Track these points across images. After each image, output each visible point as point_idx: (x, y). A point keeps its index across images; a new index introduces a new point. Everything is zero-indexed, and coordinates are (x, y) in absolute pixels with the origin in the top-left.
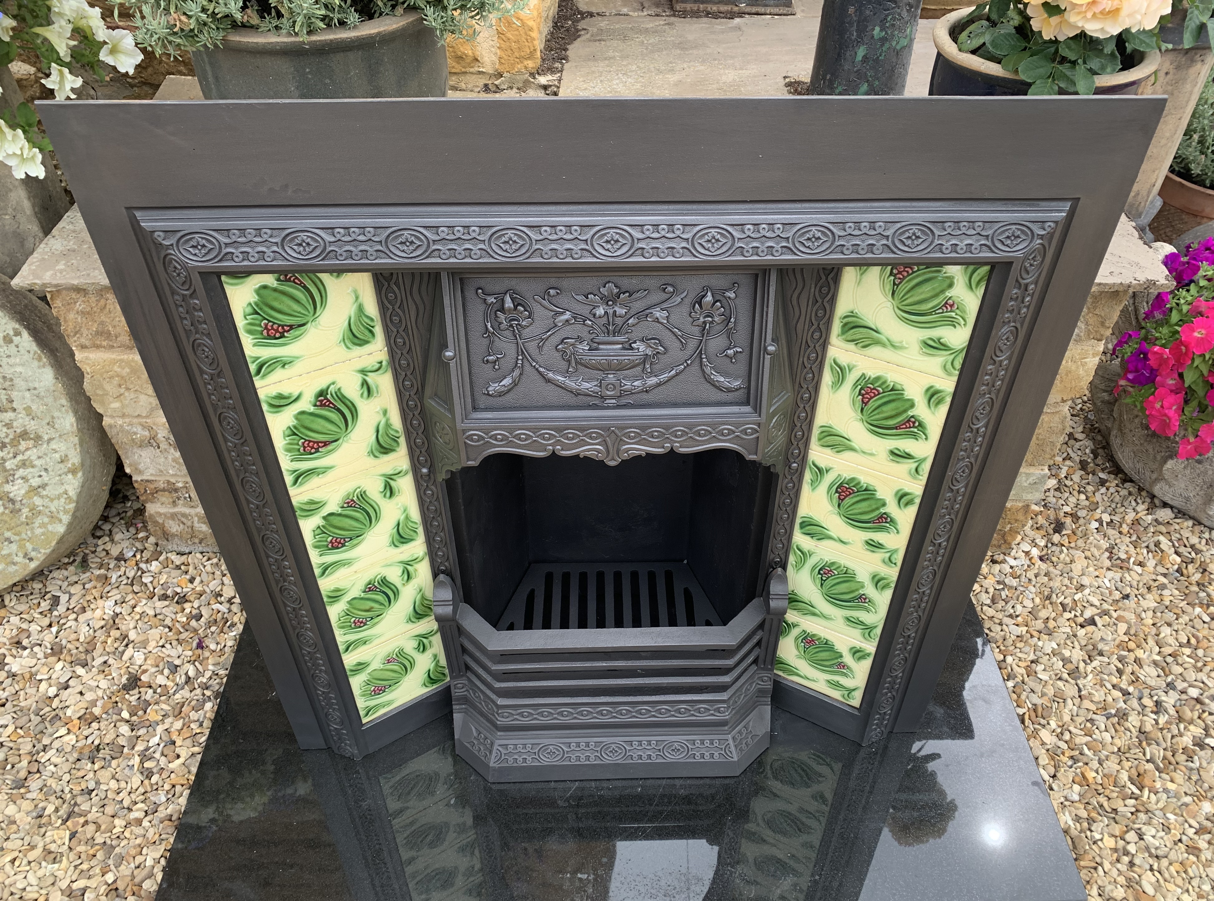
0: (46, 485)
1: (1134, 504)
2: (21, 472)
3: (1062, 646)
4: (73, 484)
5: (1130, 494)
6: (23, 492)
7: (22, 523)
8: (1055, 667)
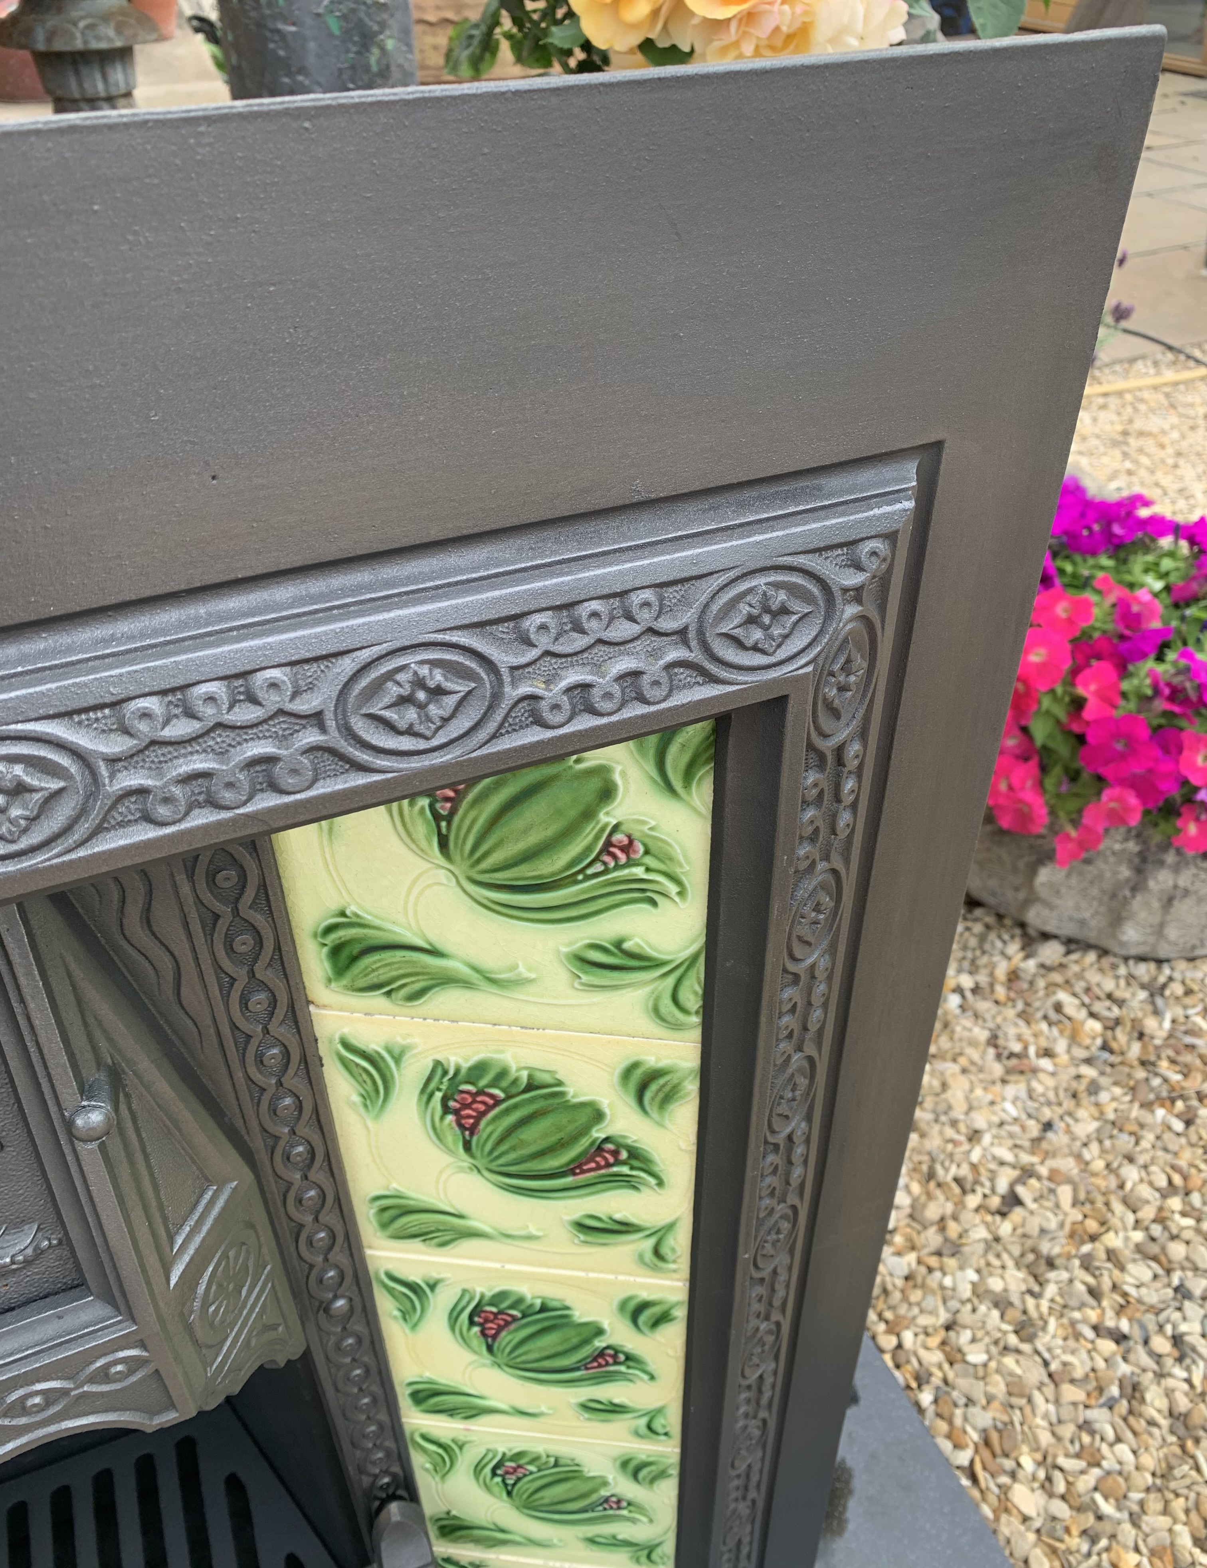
1: (999, 944)
3: (985, 1272)
5: (988, 927)
8: (990, 1326)
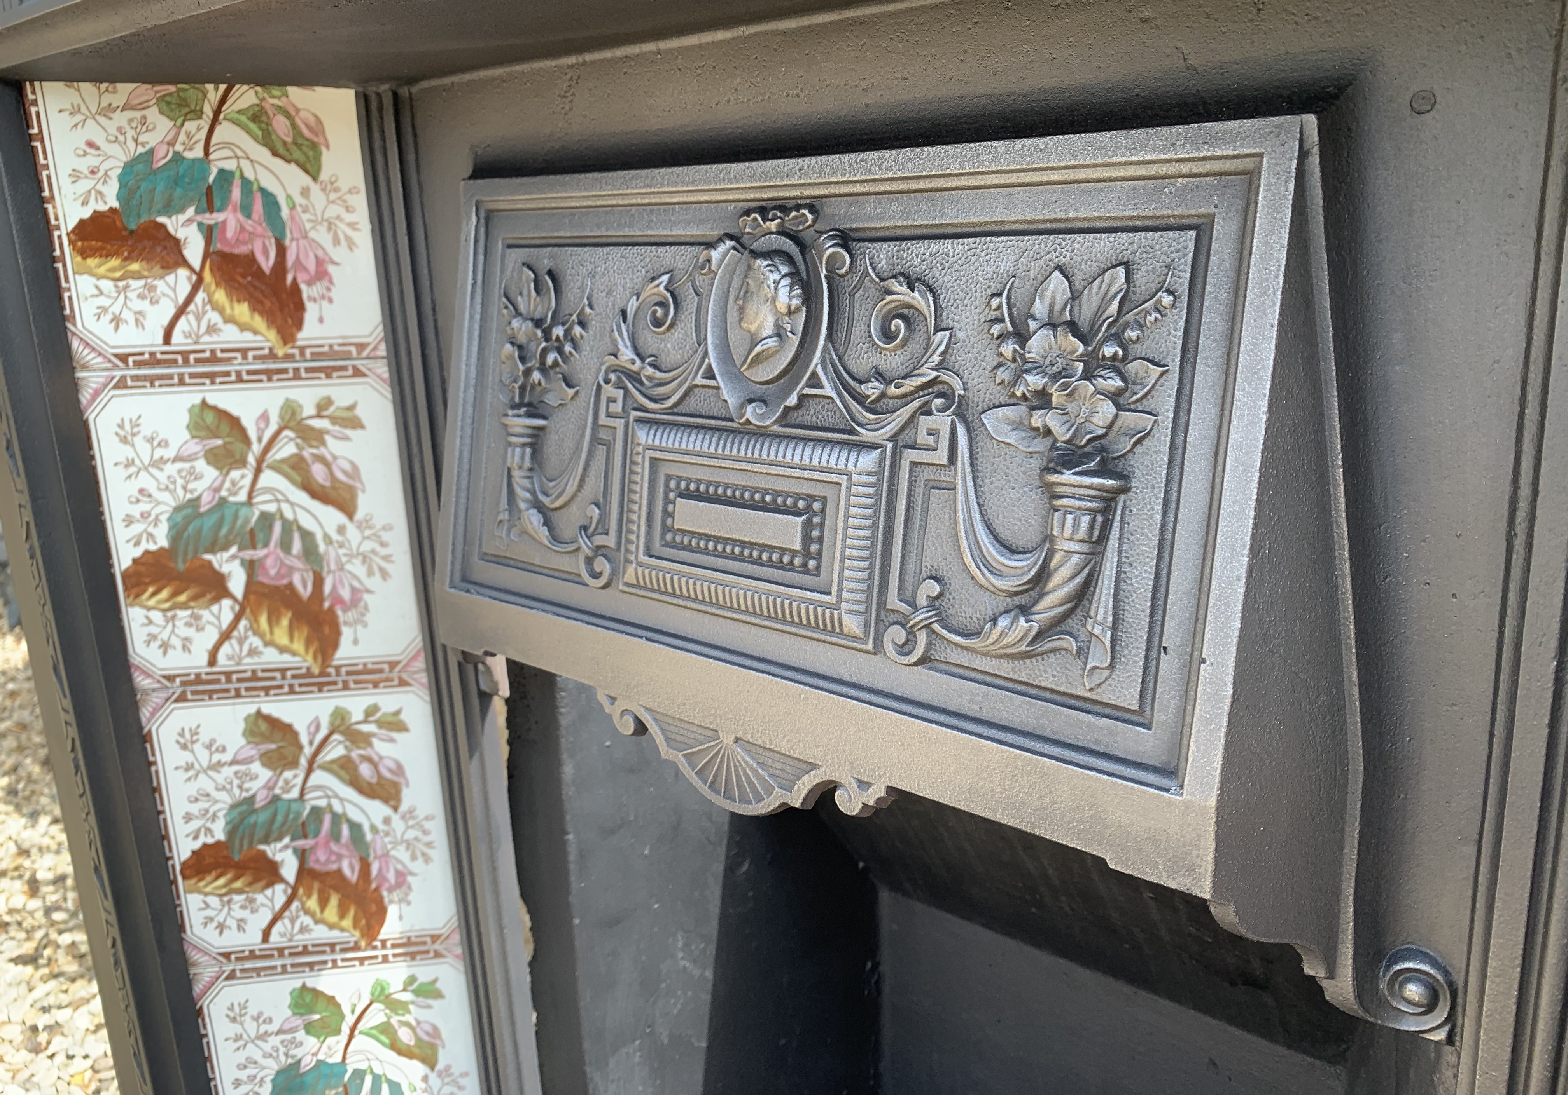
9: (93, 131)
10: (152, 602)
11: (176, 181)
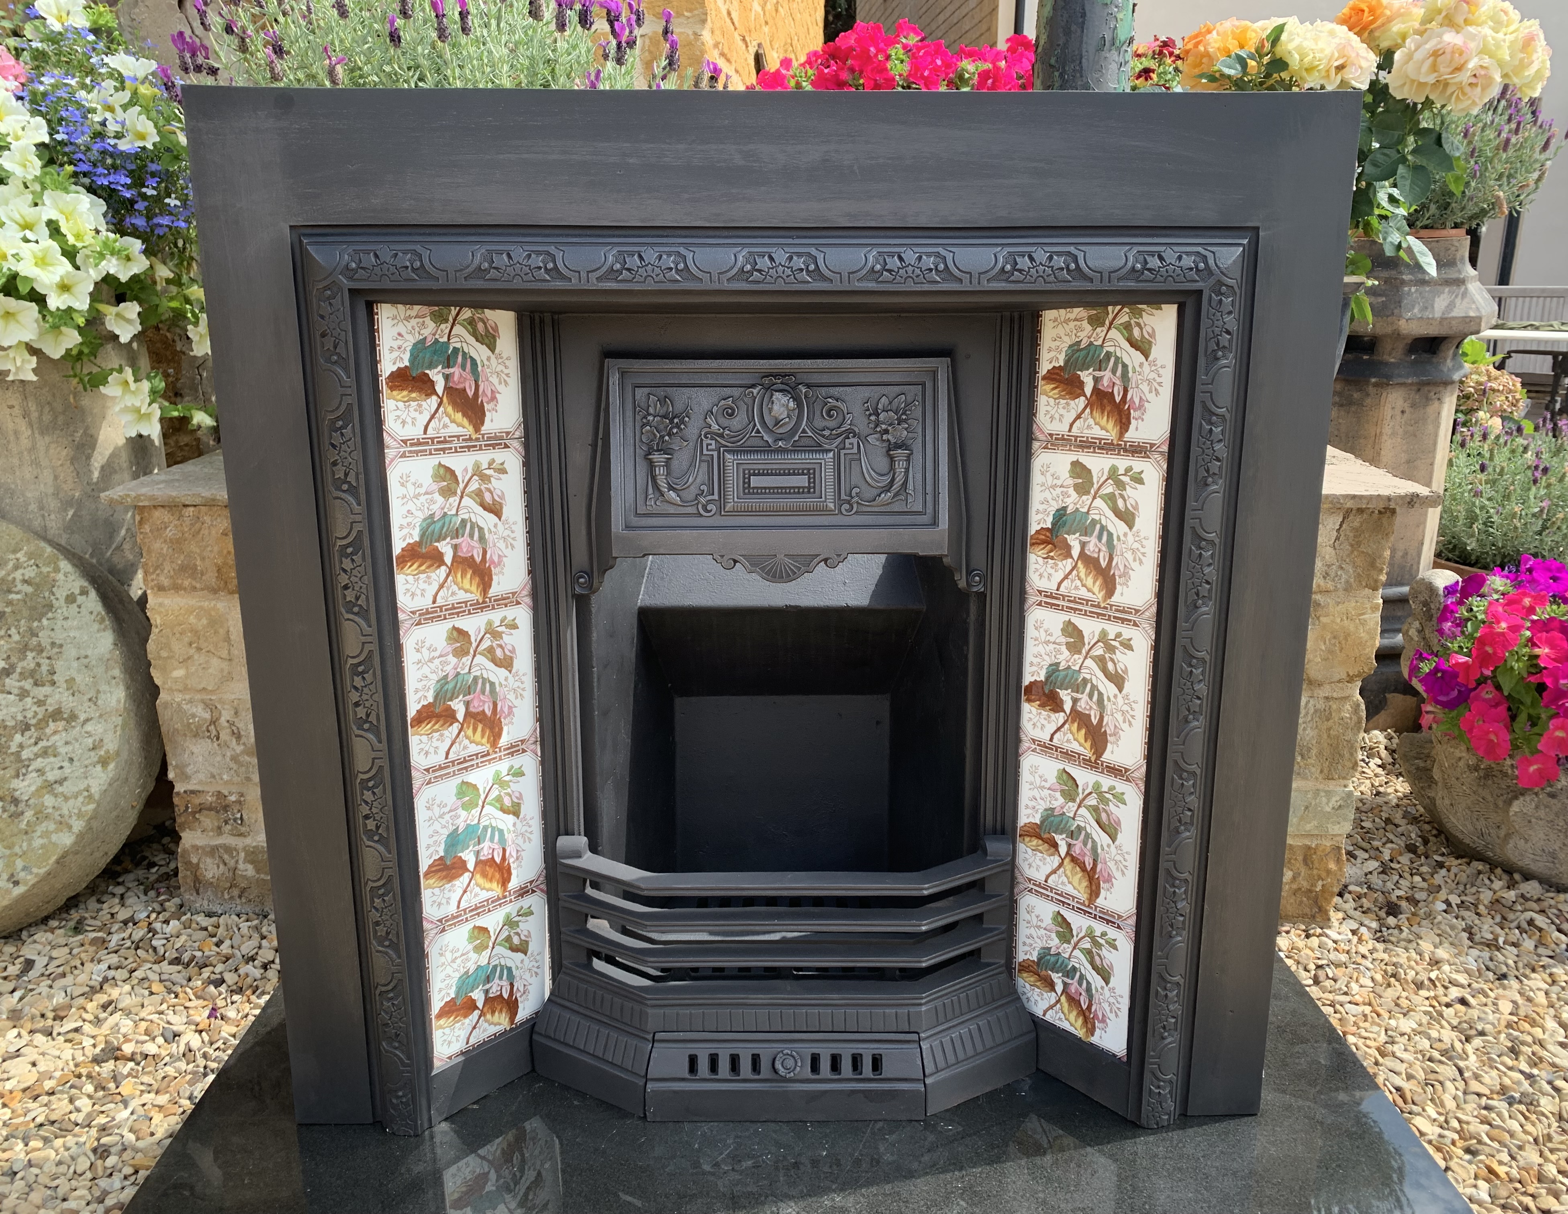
0: (65, 779)
1: (1487, 882)
2: (39, 763)
4: (100, 778)
5: (1480, 872)
6: (33, 788)
7: (20, 831)
9: (401, 328)
10: (409, 571)
11: (435, 352)
